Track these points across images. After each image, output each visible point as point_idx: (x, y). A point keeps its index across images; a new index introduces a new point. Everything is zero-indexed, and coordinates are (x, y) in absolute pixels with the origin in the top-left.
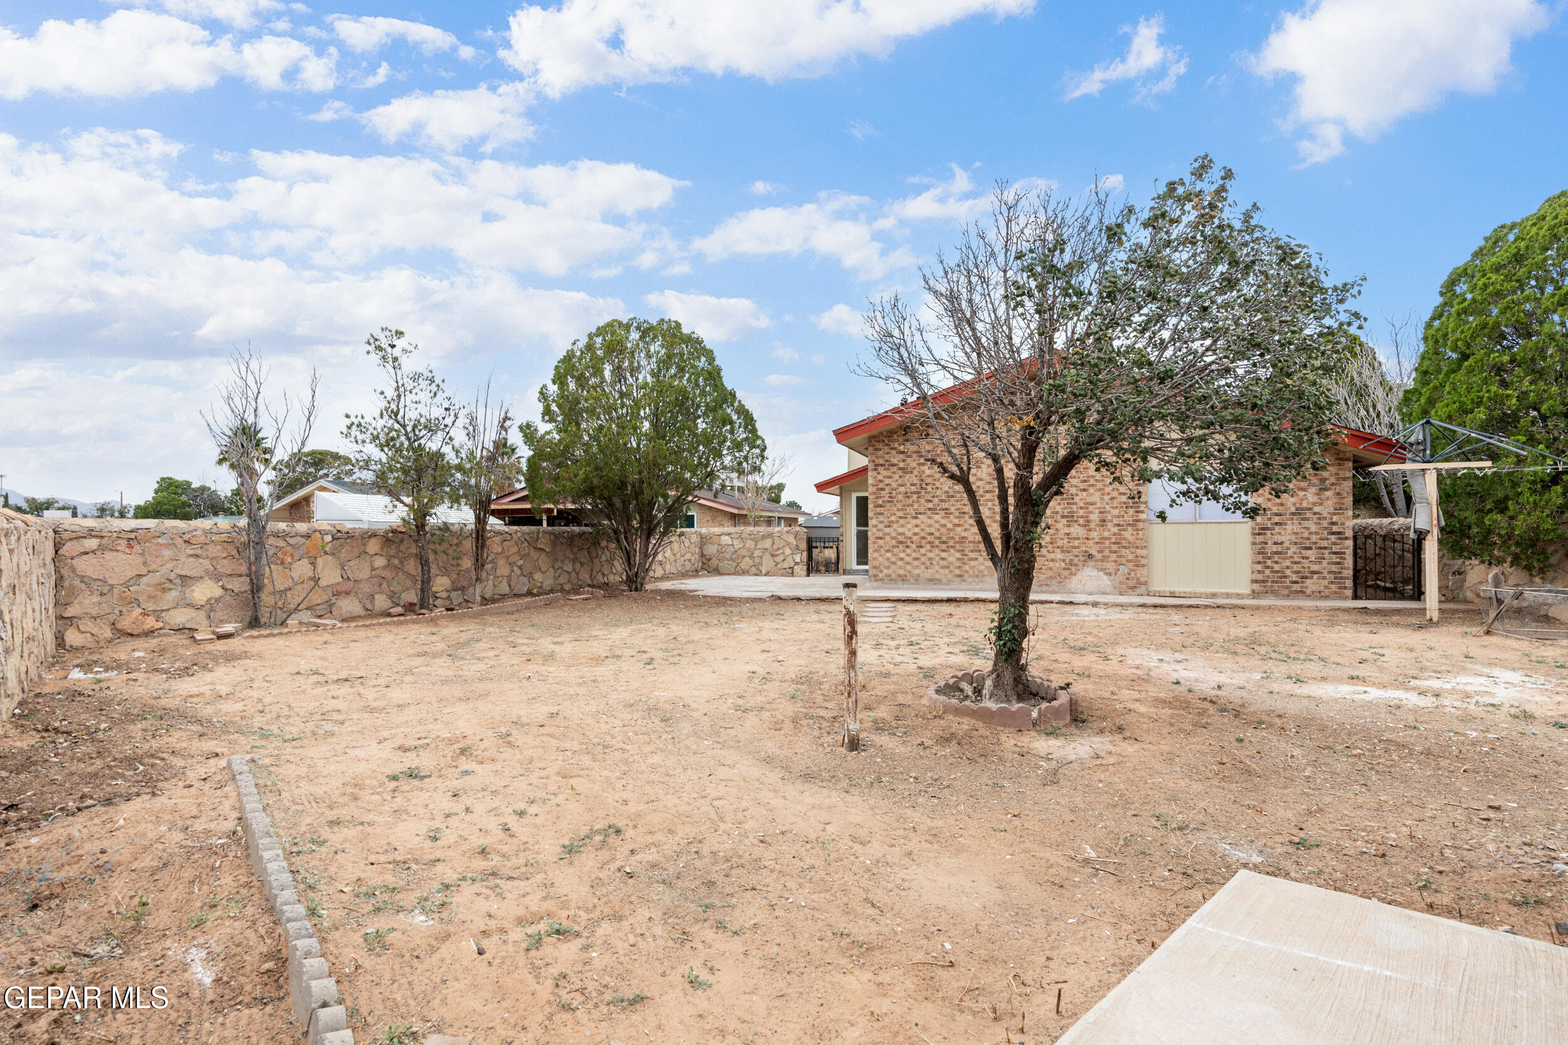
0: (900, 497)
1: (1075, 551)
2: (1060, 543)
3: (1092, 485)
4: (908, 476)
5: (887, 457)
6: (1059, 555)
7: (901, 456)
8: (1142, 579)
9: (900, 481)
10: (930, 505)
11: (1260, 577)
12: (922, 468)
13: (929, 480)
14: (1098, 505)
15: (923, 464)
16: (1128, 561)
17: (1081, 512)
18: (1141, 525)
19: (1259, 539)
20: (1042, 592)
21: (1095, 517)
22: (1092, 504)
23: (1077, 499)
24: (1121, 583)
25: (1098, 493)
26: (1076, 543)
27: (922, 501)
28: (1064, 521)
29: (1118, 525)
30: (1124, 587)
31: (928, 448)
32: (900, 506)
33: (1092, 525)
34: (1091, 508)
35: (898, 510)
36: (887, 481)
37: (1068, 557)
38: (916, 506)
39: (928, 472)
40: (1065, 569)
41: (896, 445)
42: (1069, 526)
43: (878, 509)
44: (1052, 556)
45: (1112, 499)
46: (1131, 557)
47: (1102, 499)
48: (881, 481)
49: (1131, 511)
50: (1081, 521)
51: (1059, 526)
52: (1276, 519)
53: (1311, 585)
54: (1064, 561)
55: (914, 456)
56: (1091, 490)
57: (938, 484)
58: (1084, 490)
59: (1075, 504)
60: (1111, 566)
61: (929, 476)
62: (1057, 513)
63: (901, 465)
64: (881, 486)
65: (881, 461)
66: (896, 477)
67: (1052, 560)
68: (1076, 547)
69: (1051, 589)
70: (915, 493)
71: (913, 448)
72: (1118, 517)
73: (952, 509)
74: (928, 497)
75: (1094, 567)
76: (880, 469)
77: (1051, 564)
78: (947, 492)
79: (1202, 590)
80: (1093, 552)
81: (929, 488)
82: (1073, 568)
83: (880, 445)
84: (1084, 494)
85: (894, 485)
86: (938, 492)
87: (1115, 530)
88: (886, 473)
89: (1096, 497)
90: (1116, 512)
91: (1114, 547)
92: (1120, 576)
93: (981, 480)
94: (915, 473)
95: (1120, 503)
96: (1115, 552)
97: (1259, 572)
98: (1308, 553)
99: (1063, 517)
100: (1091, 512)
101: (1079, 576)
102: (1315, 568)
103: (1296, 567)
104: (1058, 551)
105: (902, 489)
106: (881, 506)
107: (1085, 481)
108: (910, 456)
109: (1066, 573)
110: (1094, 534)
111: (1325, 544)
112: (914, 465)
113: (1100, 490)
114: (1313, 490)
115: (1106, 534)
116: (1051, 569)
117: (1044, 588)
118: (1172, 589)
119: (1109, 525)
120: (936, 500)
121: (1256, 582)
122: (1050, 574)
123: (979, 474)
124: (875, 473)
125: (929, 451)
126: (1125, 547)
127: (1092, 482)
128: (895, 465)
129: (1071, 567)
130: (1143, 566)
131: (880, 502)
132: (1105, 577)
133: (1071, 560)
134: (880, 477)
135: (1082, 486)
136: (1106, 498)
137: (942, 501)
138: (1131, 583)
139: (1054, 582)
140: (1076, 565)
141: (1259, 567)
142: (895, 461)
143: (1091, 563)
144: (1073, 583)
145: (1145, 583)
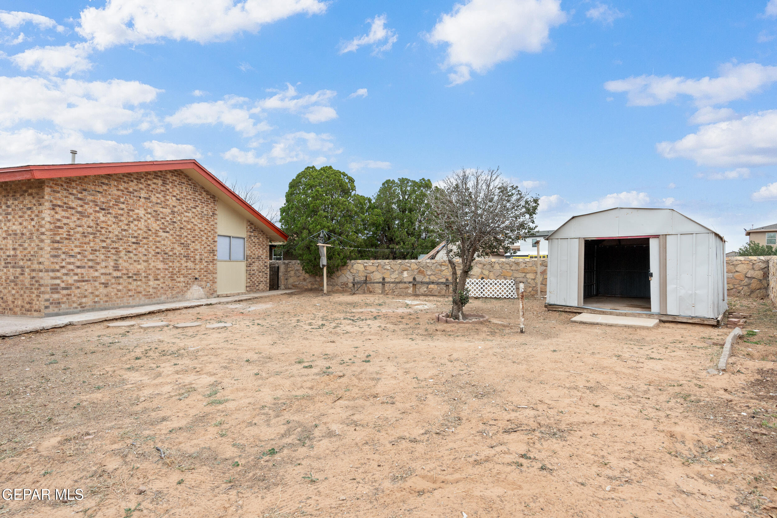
0: (78, 236)
1: (189, 276)
2: (183, 272)
3: (197, 240)
4: (85, 219)
5: (65, 200)
6: (182, 279)
7: (80, 202)
8: (215, 289)
9: (78, 223)
10: (104, 244)
11: (248, 285)
12: (98, 215)
13: (103, 225)
14: (199, 251)
15: (98, 212)
16: (210, 280)
17: (192, 254)
18: (215, 262)
19: (249, 268)
20: (174, 302)
21: (198, 257)
22: (197, 250)
23: (190, 246)
24: (208, 292)
25: (199, 244)
26: (190, 271)
27: (97, 240)
28: (185, 259)
29: (207, 262)
30: (208, 294)
31: (103, 200)
32: (77, 243)
33: (197, 262)
34: (196, 252)
35: (76, 246)
36: (65, 221)
37: (187, 279)
38: (92, 244)
39: (102, 219)
40: (185, 287)
41: (75, 191)
42: (187, 262)
43: (56, 245)
44: (178, 280)
45: (205, 248)
46: (211, 278)
47: (201, 248)
48: (59, 220)
49: (212, 255)
50: (192, 259)
51: (182, 262)
52: (253, 260)
53: (261, 286)
54: (184, 282)
55: (91, 204)
56: (197, 242)
57: (110, 229)
58: (194, 242)
59: (190, 249)
60: (203, 283)
61: (103, 222)
62: (182, 254)
63: (80, 209)
64: (59, 224)
65: (59, 203)
66: (74, 218)
67: (179, 282)
68: (190, 274)
69: (178, 299)
70: (92, 234)
71: (90, 198)
72: (207, 257)
73: (121, 248)
74: (103, 238)
75: (197, 284)
76: (58, 209)
77: (179, 284)
78: (117, 236)
79: (233, 292)
80: (197, 277)
81: (103, 231)
82: (188, 286)
83: (59, 189)
84: (194, 244)
85: (72, 225)
86: (111, 235)
87: (205, 264)
88: (64, 214)
89: (198, 247)
90: (206, 255)
91: (205, 273)
92: (207, 289)
93: (141, 229)
94: (92, 217)
95: (208, 250)
96: (205, 276)
97: (249, 282)
98: (260, 274)
99: (184, 256)
100: (196, 255)
101: (191, 291)
102: (262, 280)
103: (258, 280)
104: (182, 276)
105: (80, 229)
106: (58, 242)
107: (194, 237)
108: (87, 204)
109: (185, 289)
110: (197, 267)
111: (263, 270)
112: (91, 211)
113: (200, 242)
114: (261, 249)
115: (202, 266)
116: (178, 287)
117: (175, 299)
118: (226, 293)
119: (204, 261)
120: (108, 241)
121: (249, 287)
122: (178, 290)
123: (139, 225)
124: (53, 212)
125: (103, 203)
126: (209, 273)
127: (197, 238)
128: (73, 208)
129: (188, 285)
130: (216, 282)
131: (58, 238)
132: (202, 290)
133: (188, 281)
134: (58, 217)
135: (193, 239)
136: (202, 247)
137: (113, 242)
138: (211, 292)
139: (180, 294)
140: (190, 284)
141: (249, 280)
142: (73, 205)
143: (196, 283)
144: (188, 295)
145: (216, 291)
